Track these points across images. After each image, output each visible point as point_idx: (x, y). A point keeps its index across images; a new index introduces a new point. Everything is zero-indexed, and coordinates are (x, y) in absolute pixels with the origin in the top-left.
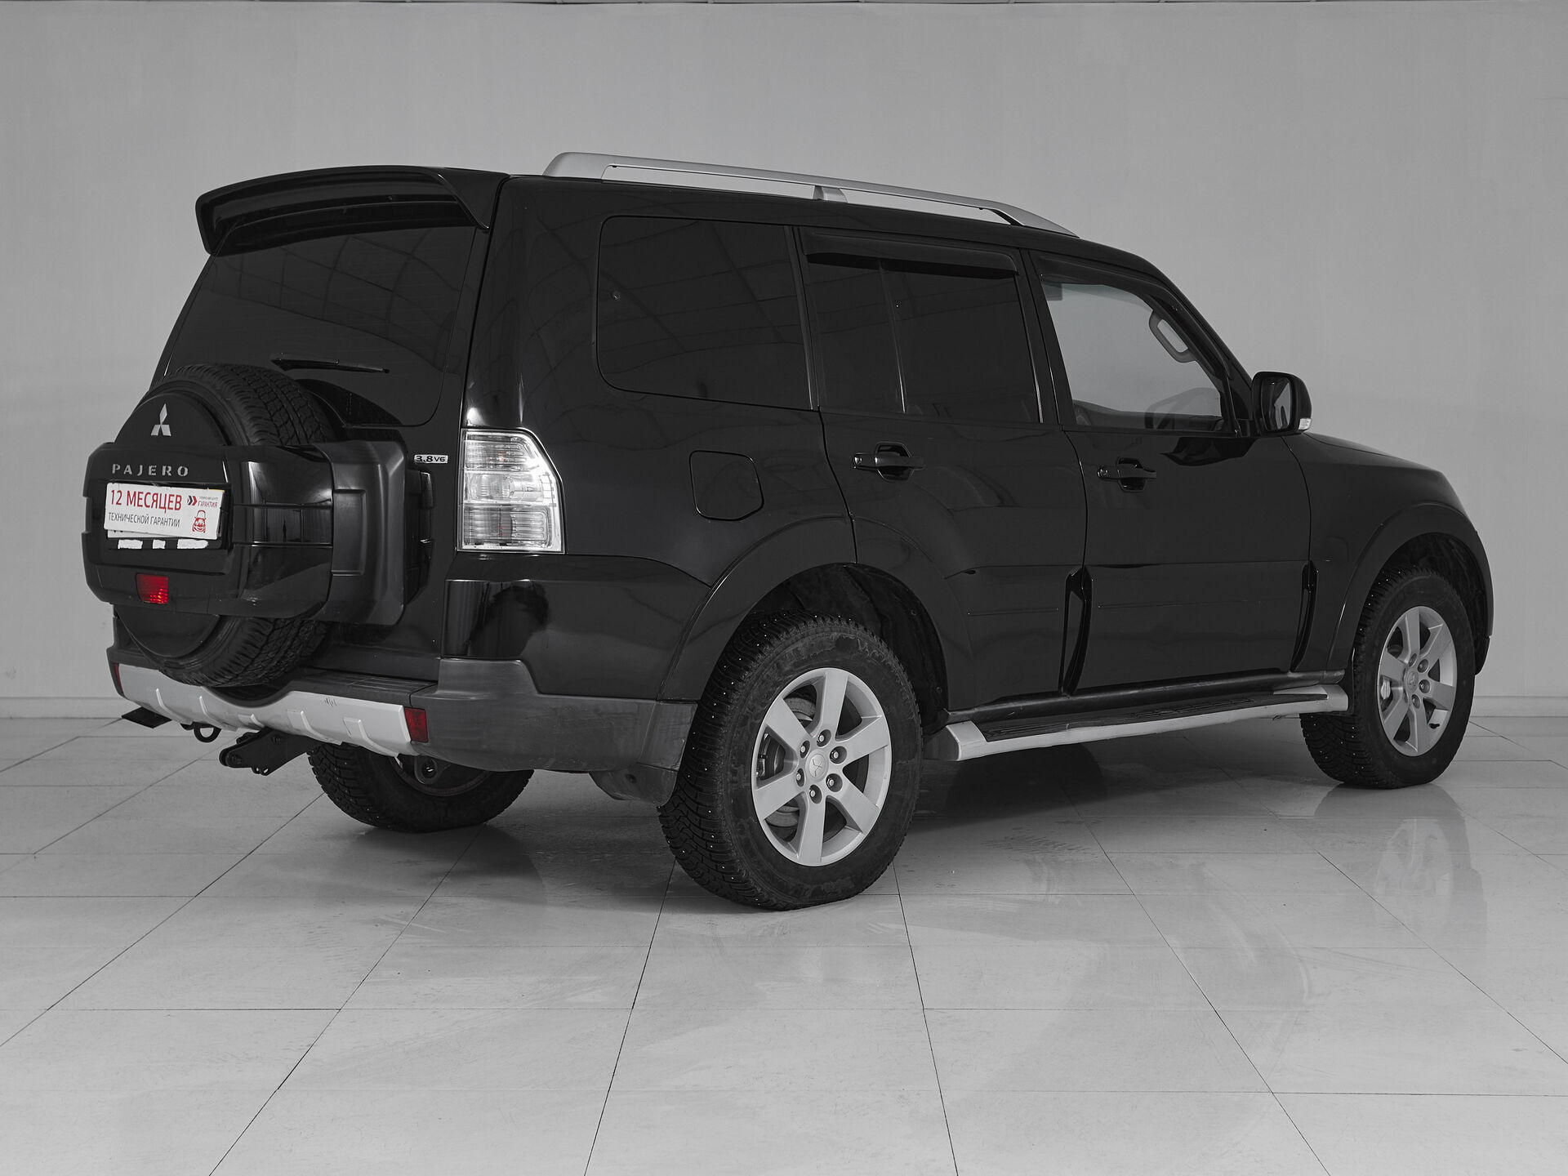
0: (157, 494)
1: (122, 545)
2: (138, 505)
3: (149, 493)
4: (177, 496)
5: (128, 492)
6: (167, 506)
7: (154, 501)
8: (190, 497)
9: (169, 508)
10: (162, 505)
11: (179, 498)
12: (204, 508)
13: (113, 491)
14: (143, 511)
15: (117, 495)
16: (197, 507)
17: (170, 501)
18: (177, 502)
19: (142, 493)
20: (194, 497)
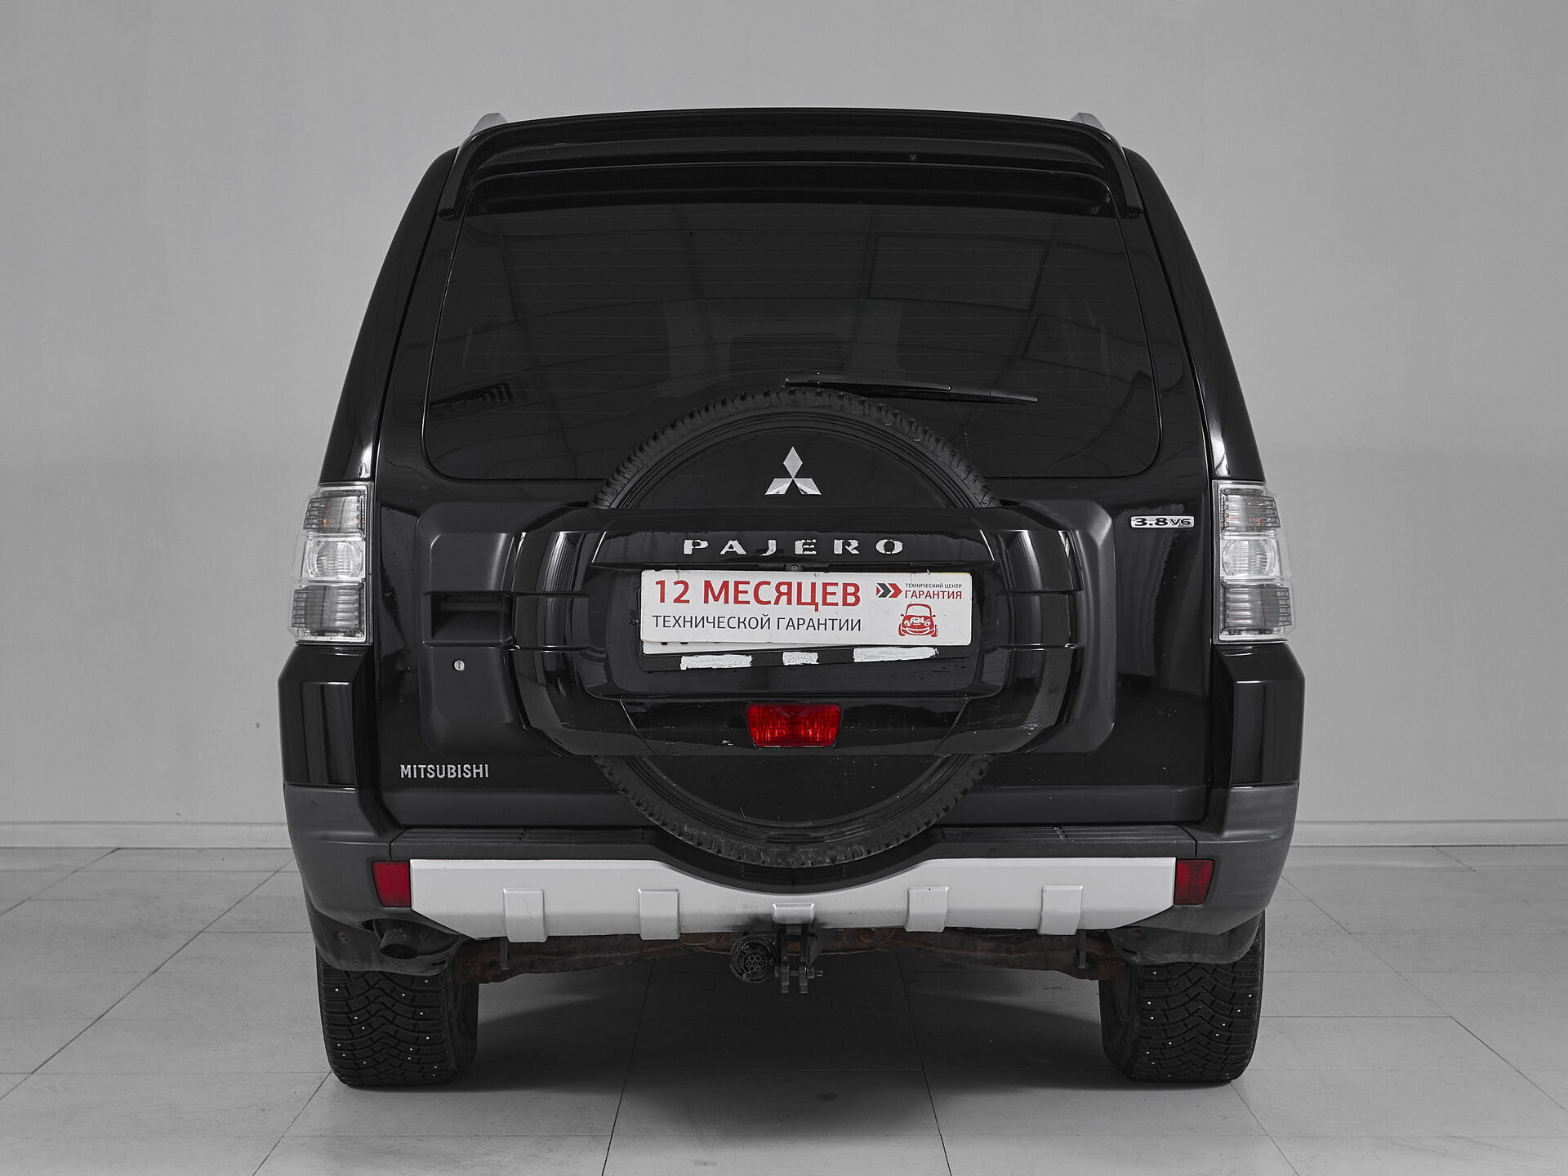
0: (789, 585)
1: (686, 663)
2: (736, 601)
3: (769, 583)
4: (845, 586)
5: (708, 585)
6: (819, 599)
7: (781, 594)
8: (882, 585)
9: (825, 603)
10: (806, 598)
11: (851, 590)
12: (922, 600)
13: (662, 583)
14: (754, 610)
15: (673, 591)
16: (902, 601)
17: (825, 594)
18: (845, 594)
19: (748, 583)
20: (894, 586)
